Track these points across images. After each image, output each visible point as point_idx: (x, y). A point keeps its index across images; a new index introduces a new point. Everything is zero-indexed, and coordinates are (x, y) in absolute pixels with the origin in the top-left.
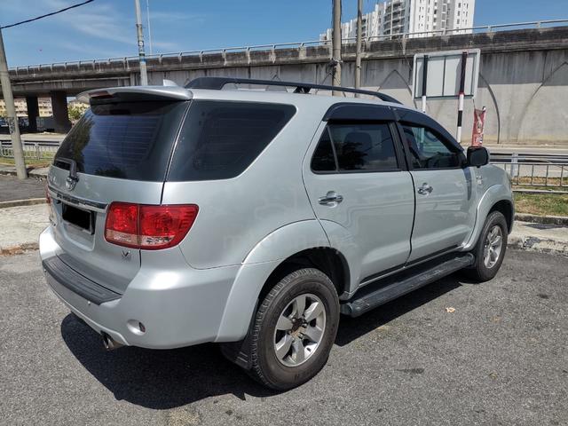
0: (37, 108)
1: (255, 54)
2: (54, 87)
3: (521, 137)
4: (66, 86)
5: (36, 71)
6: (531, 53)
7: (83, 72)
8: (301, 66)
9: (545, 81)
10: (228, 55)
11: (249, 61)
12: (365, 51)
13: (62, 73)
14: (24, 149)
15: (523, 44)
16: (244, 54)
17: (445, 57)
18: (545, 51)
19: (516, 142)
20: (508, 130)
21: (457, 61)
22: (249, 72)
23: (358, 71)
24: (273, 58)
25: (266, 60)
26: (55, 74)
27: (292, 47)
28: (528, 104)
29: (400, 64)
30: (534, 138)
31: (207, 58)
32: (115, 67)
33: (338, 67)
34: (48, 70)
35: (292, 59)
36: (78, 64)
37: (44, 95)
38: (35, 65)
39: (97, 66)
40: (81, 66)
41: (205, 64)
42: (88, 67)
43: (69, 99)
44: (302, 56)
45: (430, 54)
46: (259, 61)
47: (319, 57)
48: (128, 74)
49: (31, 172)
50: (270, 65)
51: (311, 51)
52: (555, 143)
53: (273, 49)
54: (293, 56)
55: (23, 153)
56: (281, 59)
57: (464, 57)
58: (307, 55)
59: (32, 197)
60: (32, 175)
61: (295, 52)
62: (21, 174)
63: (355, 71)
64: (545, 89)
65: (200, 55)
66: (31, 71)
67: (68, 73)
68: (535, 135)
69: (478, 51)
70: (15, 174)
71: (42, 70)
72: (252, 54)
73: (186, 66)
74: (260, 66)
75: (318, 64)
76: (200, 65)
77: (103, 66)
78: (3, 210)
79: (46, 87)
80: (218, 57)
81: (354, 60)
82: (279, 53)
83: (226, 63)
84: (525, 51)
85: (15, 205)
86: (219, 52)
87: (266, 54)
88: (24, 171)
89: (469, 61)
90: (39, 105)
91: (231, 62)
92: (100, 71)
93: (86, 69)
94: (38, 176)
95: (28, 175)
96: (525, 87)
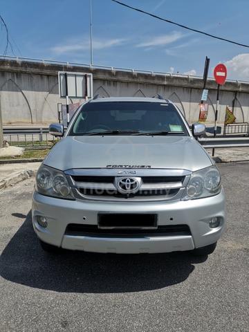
3: (43, 121)
6: (41, 75)
9: (51, 91)
15: (37, 70)
17: (76, 76)
18: (48, 76)
19: (41, 123)
20: (37, 116)
45: (68, 73)
57: (85, 77)
68: (49, 119)
84: (38, 74)
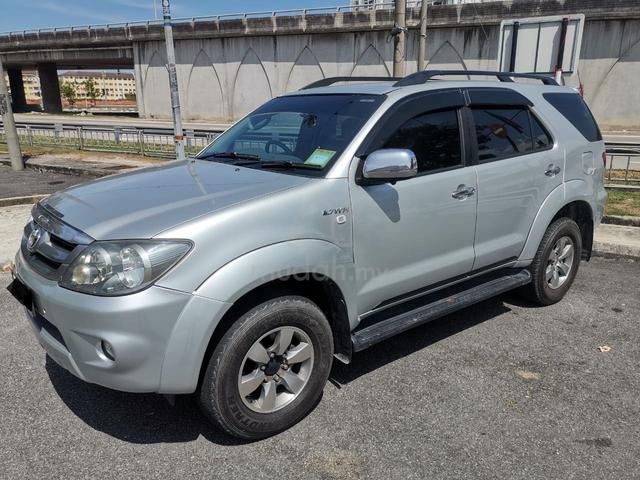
0: (22, 82)
1: (281, 21)
2: (41, 58)
4: (56, 56)
5: (20, 38)
6: (607, 22)
7: (76, 40)
8: (335, 35)
9: (622, 56)
10: (249, 21)
11: (275, 29)
12: (413, 18)
13: (51, 41)
14: (18, 133)
16: (268, 20)
17: (540, 25)
18: (623, 21)
21: (555, 29)
22: (275, 43)
23: (423, 40)
24: (303, 25)
25: (295, 28)
26: (43, 42)
27: (326, 12)
28: (601, 83)
29: (454, 34)
30: (607, 123)
31: (225, 24)
32: (115, 35)
33: (402, 36)
34: (34, 37)
35: (326, 27)
36: (70, 30)
37: (30, 67)
38: (19, 30)
39: (93, 33)
40: (74, 33)
41: (223, 32)
42: (82, 34)
43: (59, 72)
44: (338, 24)
45: (521, 21)
46: (287, 28)
47: (358, 25)
48: (131, 43)
49: (29, 161)
50: (300, 33)
51: (349, 17)
52: (631, 129)
53: (303, 14)
54: (327, 23)
55: (18, 138)
56: (313, 27)
57: (564, 24)
58: (345, 22)
59: (34, 193)
60: (30, 165)
61: (330, 19)
62: (17, 164)
63: (419, 40)
64: (622, 65)
65: (217, 21)
66: (14, 38)
67: (59, 41)
69: (582, 17)
70: (8, 164)
71: (27, 37)
72: (278, 20)
73: (199, 33)
74: (288, 34)
75: (358, 33)
76: (216, 33)
77: (101, 33)
78: (3, 210)
79: (31, 58)
80: (238, 24)
81: (418, 28)
82: (311, 19)
83: (247, 31)
84: (601, 20)
85: (14, 203)
86: (239, 18)
87: (294, 21)
88: (20, 161)
89: (570, 29)
90: (24, 79)
91: (253, 30)
92: (96, 39)
93: (80, 37)
94: (37, 167)
95: (25, 165)
96: (598, 62)
